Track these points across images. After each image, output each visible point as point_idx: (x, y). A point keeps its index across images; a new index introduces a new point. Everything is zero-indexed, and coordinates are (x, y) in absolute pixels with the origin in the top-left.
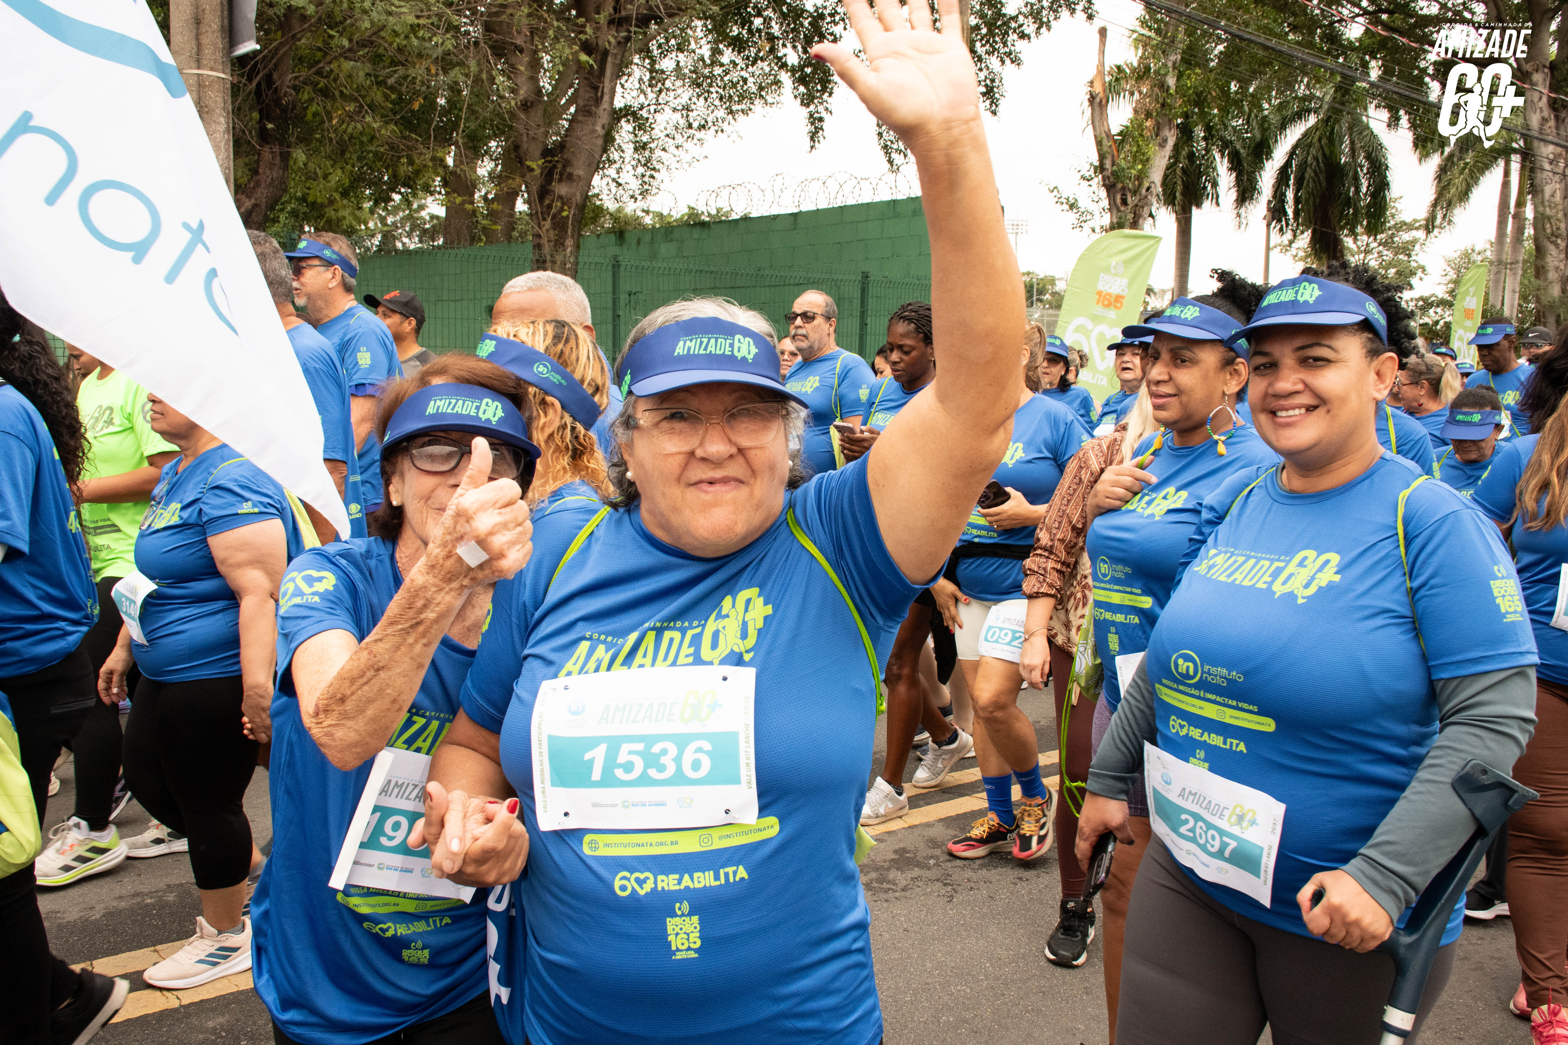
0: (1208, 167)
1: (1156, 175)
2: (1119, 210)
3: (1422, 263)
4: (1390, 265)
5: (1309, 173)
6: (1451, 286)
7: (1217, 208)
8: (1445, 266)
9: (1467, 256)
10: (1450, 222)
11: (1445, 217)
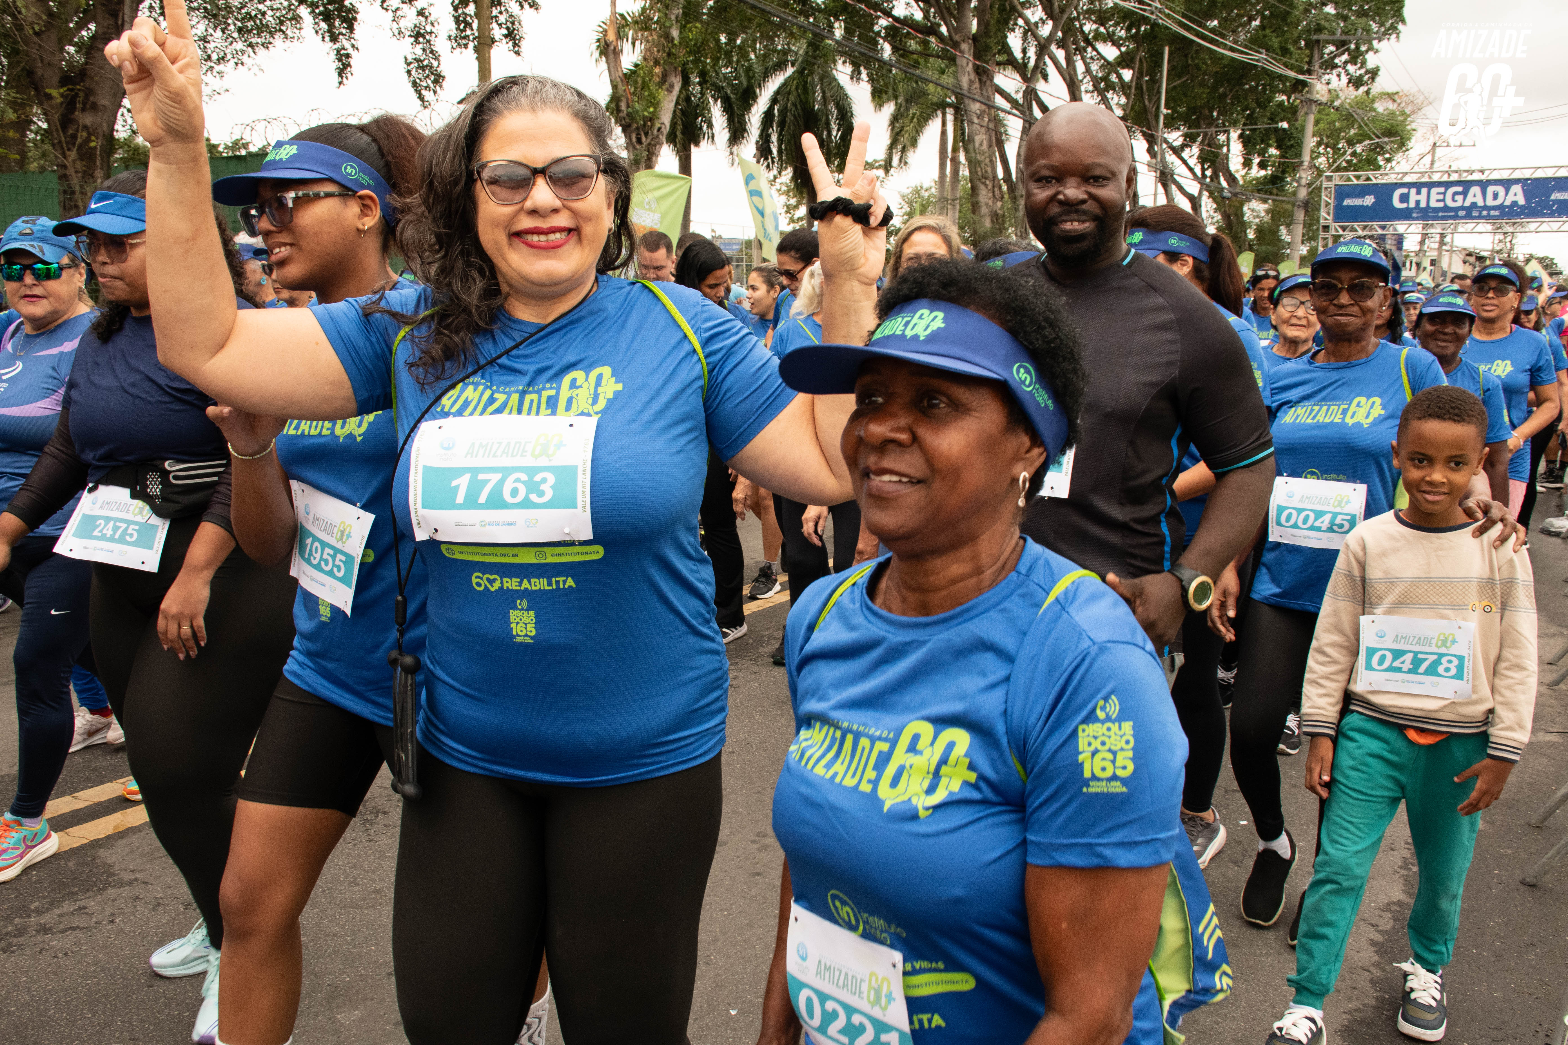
0: (704, 109)
1: (666, 118)
2: (635, 149)
5: (789, 117)
6: (906, 217)
7: (713, 147)
8: (901, 201)
9: (917, 191)
10: (906, 163)
11: (900, 160)
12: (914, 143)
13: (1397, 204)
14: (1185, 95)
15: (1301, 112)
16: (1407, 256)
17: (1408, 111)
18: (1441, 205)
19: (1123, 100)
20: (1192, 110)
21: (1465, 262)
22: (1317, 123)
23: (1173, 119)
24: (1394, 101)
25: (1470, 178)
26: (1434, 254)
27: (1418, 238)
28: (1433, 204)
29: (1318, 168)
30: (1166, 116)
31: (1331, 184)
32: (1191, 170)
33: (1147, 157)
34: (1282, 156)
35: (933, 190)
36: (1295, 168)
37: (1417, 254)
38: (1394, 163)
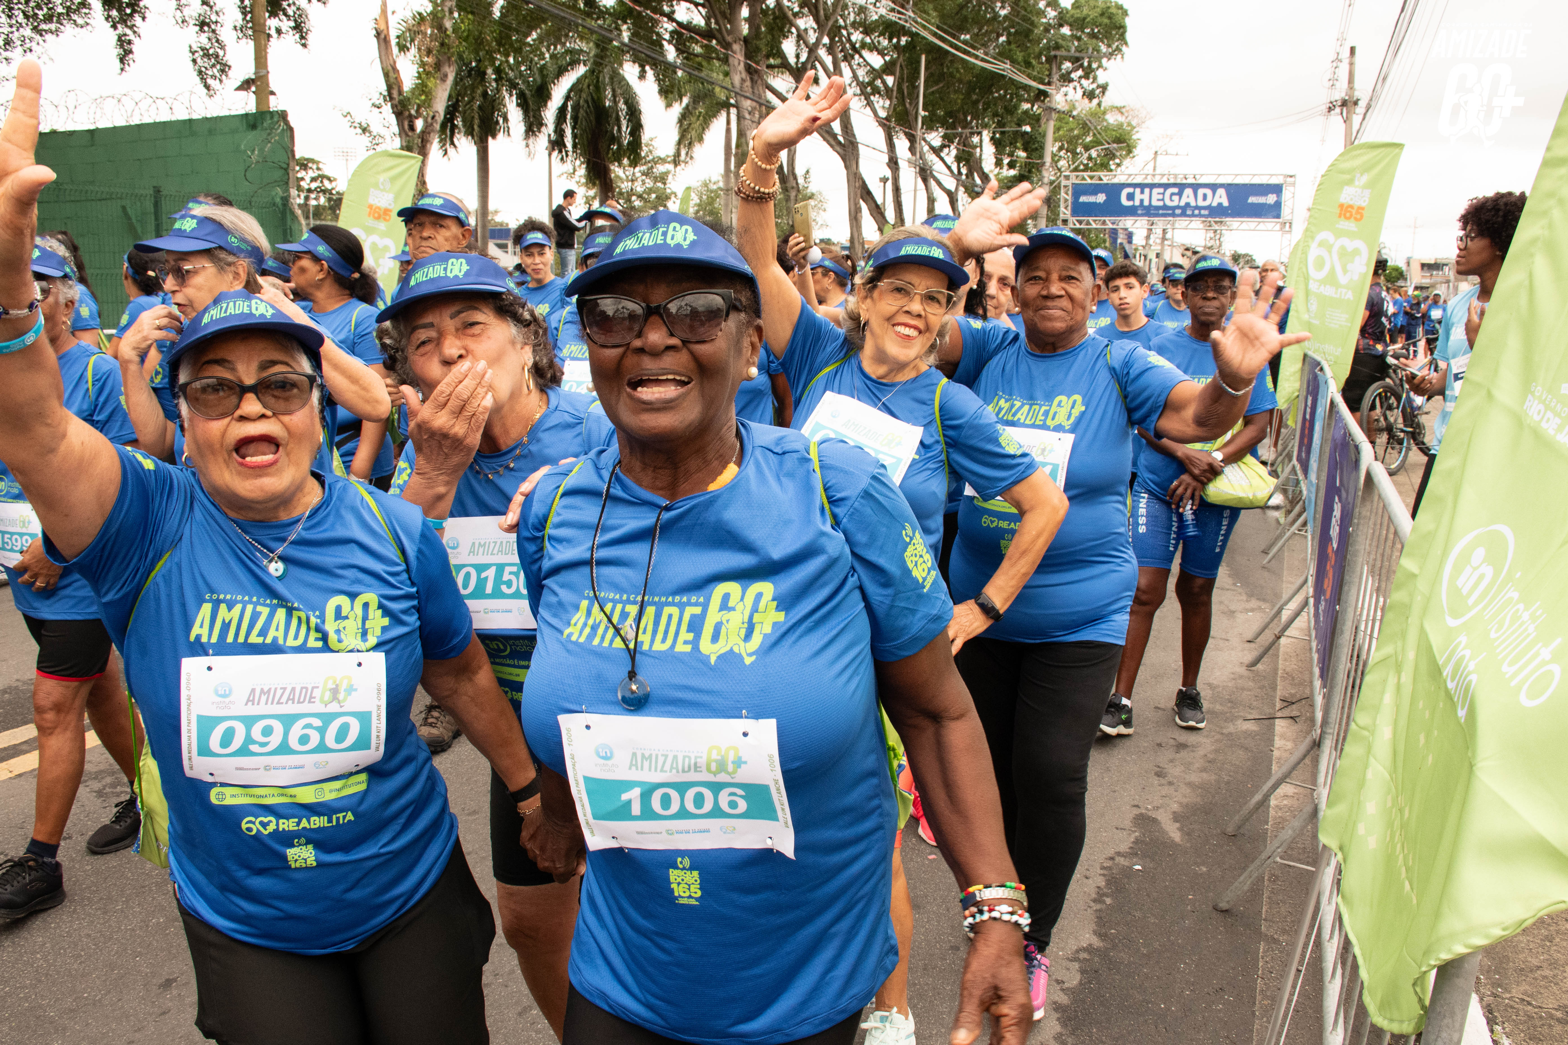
0: (499, 104)
1: (439, 106)
2: (408, 134)
3: (674, 190)
4: (650, 191)
5: (582, 113)
7: (509, 140)
9: (706, 185)
10: (692, 158)
11: (687, 154)
12: (700, 139)
13: (1125, 202)
14: (942, 99)
15: (1043, 121)
16: (1136, 250)
17: (1134, 123)
18: (1161, 204)
19: (888, 103)
20: (950, 114)
21: (1183, 256)
22: (1057, 129)
23: (931, 120)
24: (1122, 113)
25: (1184, 181)
26: (1157, 248)
27: (1145, 233)
28: (1155, 203)
29: (1059, 170)
30: (924, 118)
31: (1069, 183)
32: (949, 168)
33: (909, 155)
34: (1028, 157)
35: (721, 184)
36: (1039, 167)
37: (1144, 247)
38: (1123, 168)
